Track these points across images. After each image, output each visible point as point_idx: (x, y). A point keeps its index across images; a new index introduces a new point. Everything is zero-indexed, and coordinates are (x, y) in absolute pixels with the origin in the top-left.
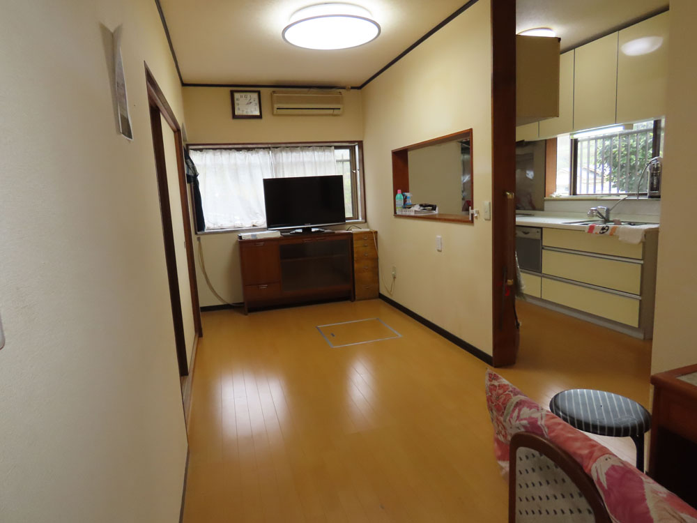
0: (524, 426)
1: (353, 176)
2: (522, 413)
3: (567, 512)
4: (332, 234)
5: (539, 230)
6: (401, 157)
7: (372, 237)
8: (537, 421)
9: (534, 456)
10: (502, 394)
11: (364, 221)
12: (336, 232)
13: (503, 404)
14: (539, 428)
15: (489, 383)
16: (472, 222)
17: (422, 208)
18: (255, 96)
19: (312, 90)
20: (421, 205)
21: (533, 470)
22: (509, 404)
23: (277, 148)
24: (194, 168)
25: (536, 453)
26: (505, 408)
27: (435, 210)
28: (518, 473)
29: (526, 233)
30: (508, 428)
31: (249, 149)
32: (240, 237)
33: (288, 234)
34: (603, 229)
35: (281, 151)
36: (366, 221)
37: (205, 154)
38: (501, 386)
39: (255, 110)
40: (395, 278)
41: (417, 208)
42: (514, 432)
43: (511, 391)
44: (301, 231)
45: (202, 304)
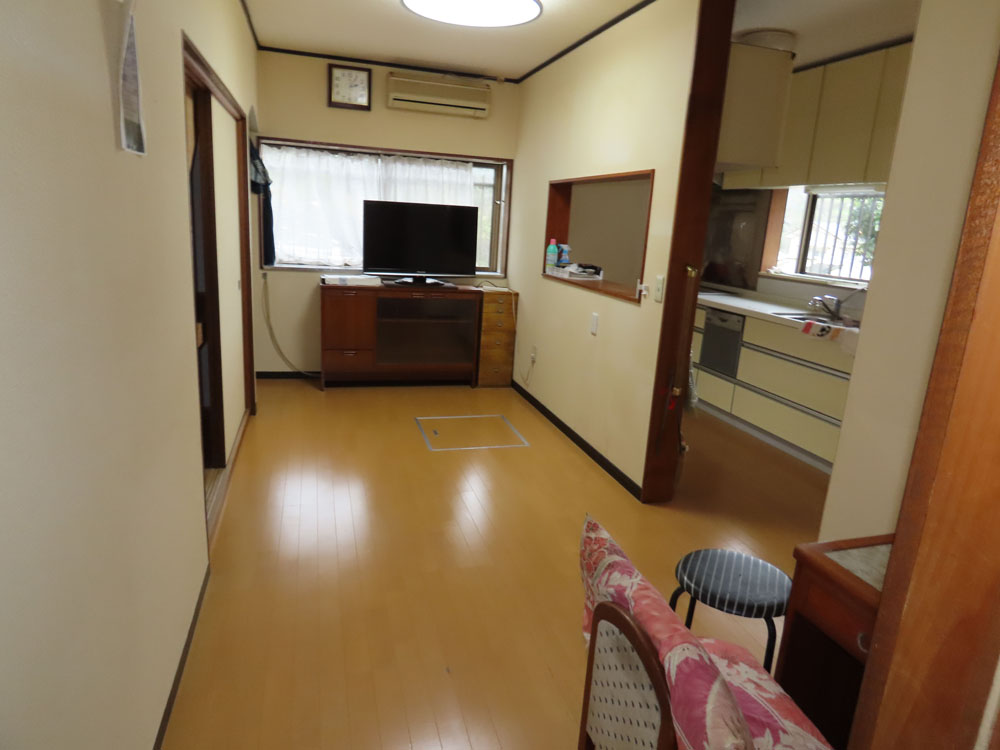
0: (612, 596)
1: (496, 209)
2: (612, 577)
3: (637, 705)
4: (454, 290)
5: (741, 318)
6: (561, 193)
7: (511, 300)
8: (624, 590)
9: (613, 633)
10: (595, 551)
11: (503, 275)
12: (461, 287)
13: (594, 563)
14: (625, 600)
15: (585, 534)
16: (638, 301)
17: (581, 269)
18: (363, 76)
19: (448, 77)
20: (580, 266)
21: (612, 650)
22: (601, 564)
23: (389, 155)
24: (265, 173)
25: (616, 630)
26: (596, 569)
27: (598, 274)
28: (597, 651)
29: (724, 320)
30: (596, 595)
31: (349, 153)
32: (323, 281)
33: (393, 282)
34: (823, 329)
35: (395, 161)
36: (506, 277)
37: (284, 153)
38: (598, 541)
39: (362, 96)
40: (533, 362)
41: (573, 268)
42: (600, 599)
43: (607, 549)
44: (410, 280)
45: (258, 367)
